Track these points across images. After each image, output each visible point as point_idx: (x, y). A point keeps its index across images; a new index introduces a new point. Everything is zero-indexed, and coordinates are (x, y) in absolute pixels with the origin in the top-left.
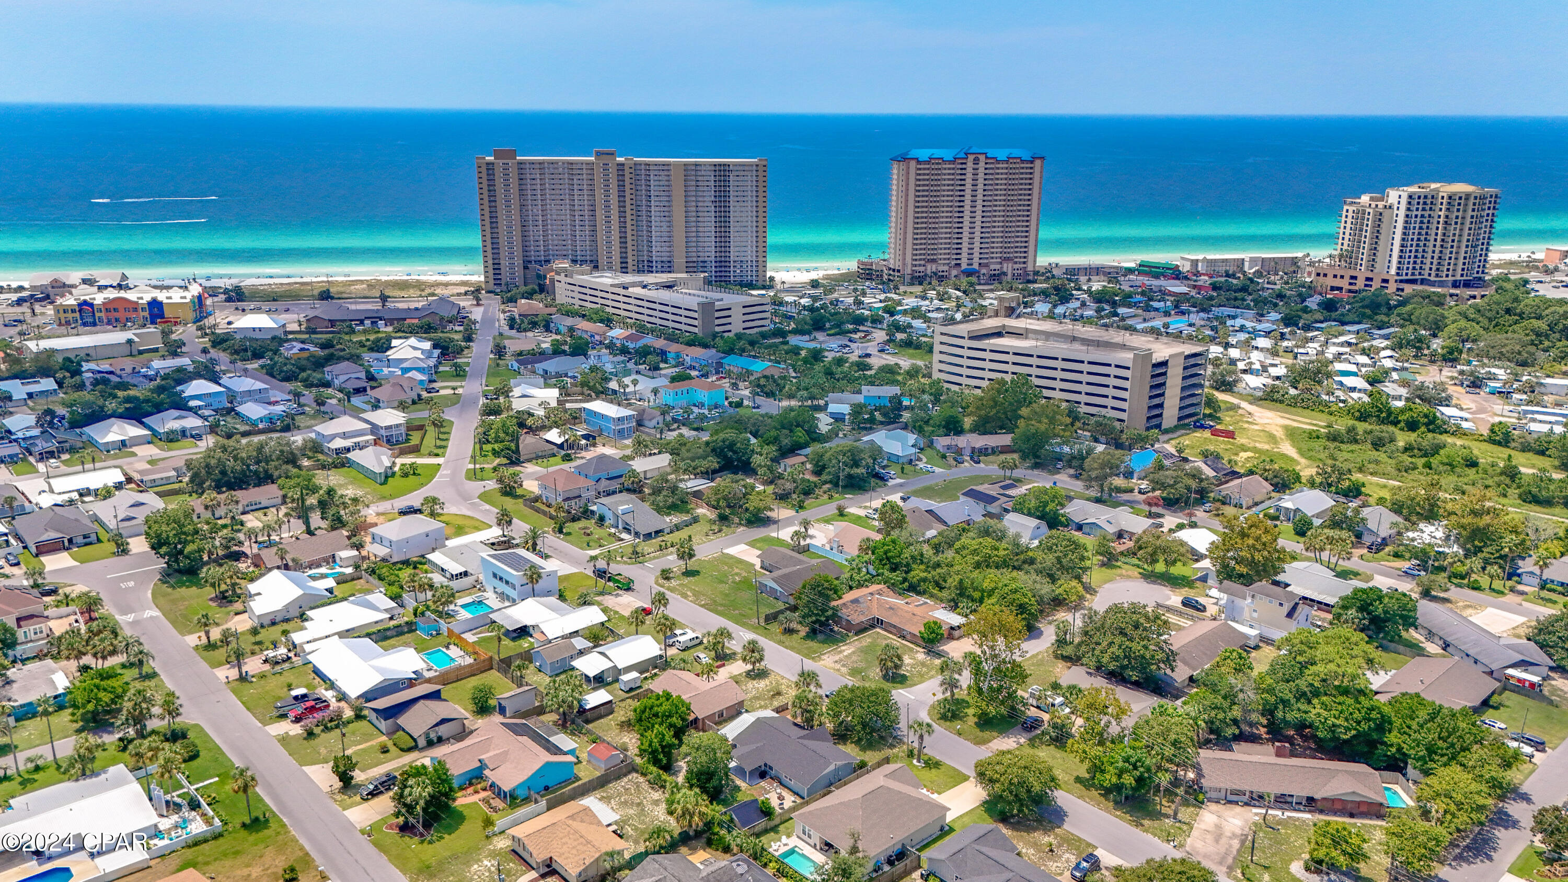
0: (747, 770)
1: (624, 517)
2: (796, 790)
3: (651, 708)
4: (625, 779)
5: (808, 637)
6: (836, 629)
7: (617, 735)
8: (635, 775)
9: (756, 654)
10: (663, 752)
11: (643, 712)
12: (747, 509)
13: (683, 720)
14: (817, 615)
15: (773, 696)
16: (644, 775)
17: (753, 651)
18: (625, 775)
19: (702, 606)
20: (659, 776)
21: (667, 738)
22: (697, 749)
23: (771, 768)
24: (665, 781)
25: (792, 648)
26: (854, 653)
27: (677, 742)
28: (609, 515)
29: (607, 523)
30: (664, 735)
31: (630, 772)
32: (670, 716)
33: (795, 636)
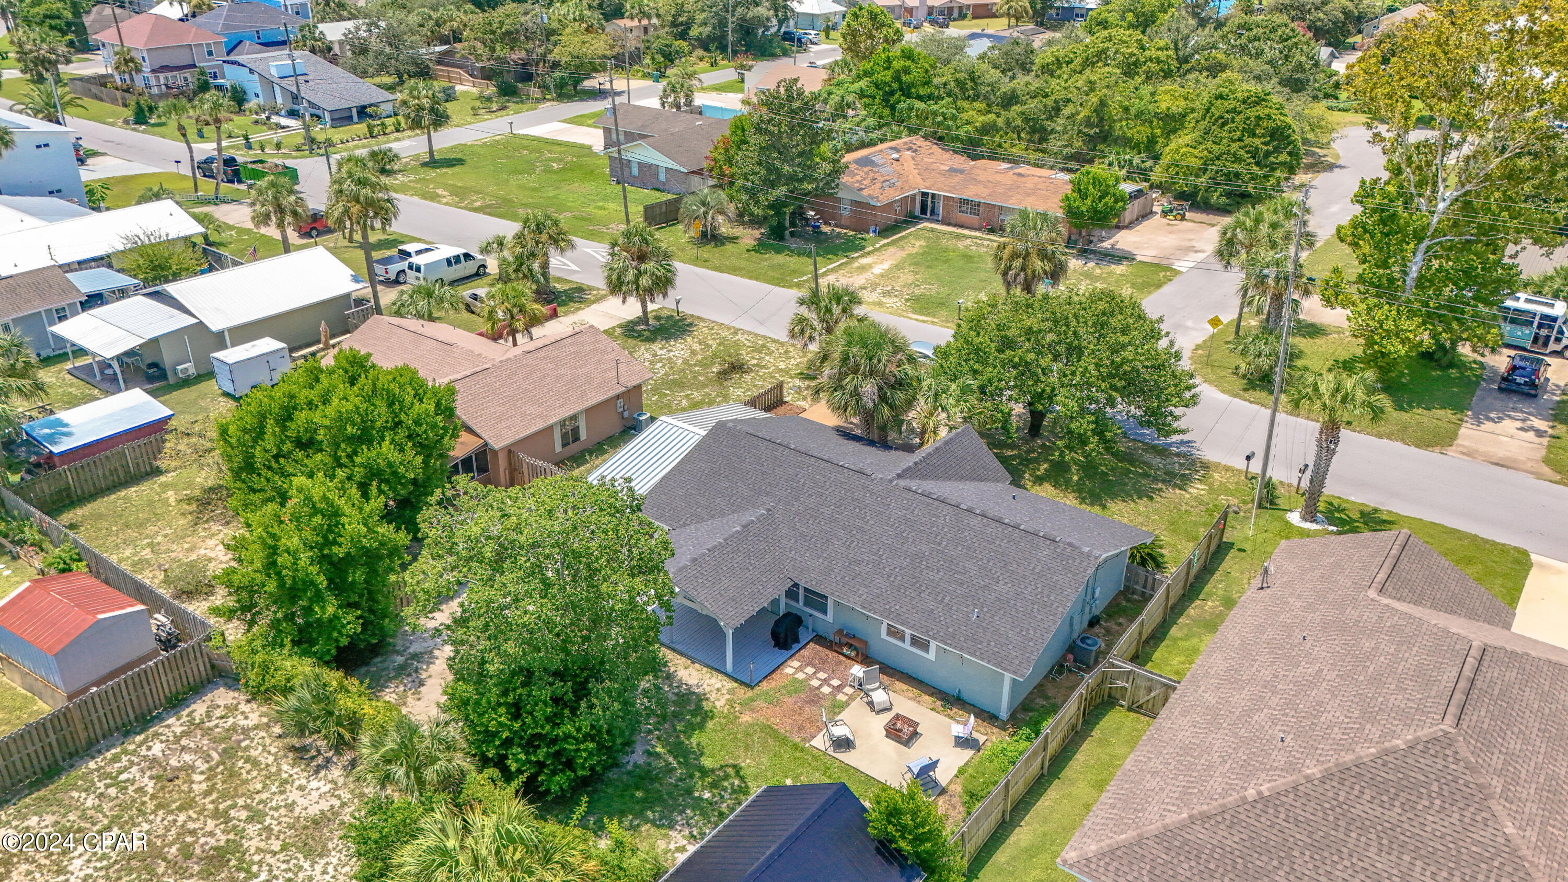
0: (729, 622)
1: (284, 83)
2: (950, 684)
3: (286, 416)
4: (175, 724)
5: (761, 247)
6: (826, 229)
7: (178, 538)
8: (222, 696)
9: (649, 266)
10: (338, 585)
11: (259, 432)
12: (556, 65)
13: (426, 448)
14: (792, 178)
15: (723, 375)
16: (260, 694)
17: (642, 257)
18: (176, 703)
19: (475, 210)
20: (324, 698)
21: (352, 525)
22: (497, 564)
23: (817, 600)
24: (354, 723)
25: (734, 270)
26: (898, 267)
27: (403, 538)
28: (253, 85)
29: (252, 104)
30: (334, 514)
31: (197, 689)
32: (365, 437)
33: (729, 247)
